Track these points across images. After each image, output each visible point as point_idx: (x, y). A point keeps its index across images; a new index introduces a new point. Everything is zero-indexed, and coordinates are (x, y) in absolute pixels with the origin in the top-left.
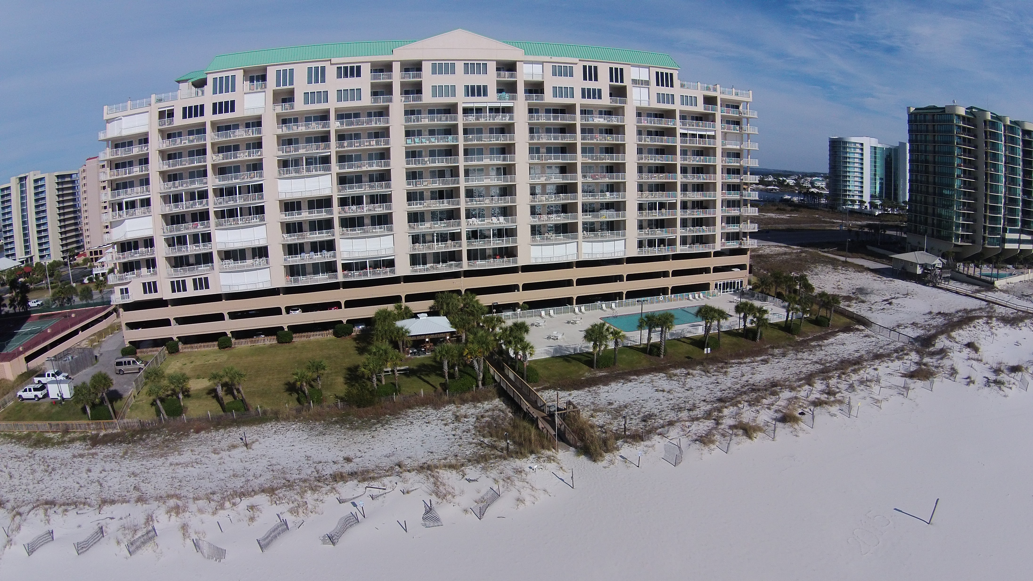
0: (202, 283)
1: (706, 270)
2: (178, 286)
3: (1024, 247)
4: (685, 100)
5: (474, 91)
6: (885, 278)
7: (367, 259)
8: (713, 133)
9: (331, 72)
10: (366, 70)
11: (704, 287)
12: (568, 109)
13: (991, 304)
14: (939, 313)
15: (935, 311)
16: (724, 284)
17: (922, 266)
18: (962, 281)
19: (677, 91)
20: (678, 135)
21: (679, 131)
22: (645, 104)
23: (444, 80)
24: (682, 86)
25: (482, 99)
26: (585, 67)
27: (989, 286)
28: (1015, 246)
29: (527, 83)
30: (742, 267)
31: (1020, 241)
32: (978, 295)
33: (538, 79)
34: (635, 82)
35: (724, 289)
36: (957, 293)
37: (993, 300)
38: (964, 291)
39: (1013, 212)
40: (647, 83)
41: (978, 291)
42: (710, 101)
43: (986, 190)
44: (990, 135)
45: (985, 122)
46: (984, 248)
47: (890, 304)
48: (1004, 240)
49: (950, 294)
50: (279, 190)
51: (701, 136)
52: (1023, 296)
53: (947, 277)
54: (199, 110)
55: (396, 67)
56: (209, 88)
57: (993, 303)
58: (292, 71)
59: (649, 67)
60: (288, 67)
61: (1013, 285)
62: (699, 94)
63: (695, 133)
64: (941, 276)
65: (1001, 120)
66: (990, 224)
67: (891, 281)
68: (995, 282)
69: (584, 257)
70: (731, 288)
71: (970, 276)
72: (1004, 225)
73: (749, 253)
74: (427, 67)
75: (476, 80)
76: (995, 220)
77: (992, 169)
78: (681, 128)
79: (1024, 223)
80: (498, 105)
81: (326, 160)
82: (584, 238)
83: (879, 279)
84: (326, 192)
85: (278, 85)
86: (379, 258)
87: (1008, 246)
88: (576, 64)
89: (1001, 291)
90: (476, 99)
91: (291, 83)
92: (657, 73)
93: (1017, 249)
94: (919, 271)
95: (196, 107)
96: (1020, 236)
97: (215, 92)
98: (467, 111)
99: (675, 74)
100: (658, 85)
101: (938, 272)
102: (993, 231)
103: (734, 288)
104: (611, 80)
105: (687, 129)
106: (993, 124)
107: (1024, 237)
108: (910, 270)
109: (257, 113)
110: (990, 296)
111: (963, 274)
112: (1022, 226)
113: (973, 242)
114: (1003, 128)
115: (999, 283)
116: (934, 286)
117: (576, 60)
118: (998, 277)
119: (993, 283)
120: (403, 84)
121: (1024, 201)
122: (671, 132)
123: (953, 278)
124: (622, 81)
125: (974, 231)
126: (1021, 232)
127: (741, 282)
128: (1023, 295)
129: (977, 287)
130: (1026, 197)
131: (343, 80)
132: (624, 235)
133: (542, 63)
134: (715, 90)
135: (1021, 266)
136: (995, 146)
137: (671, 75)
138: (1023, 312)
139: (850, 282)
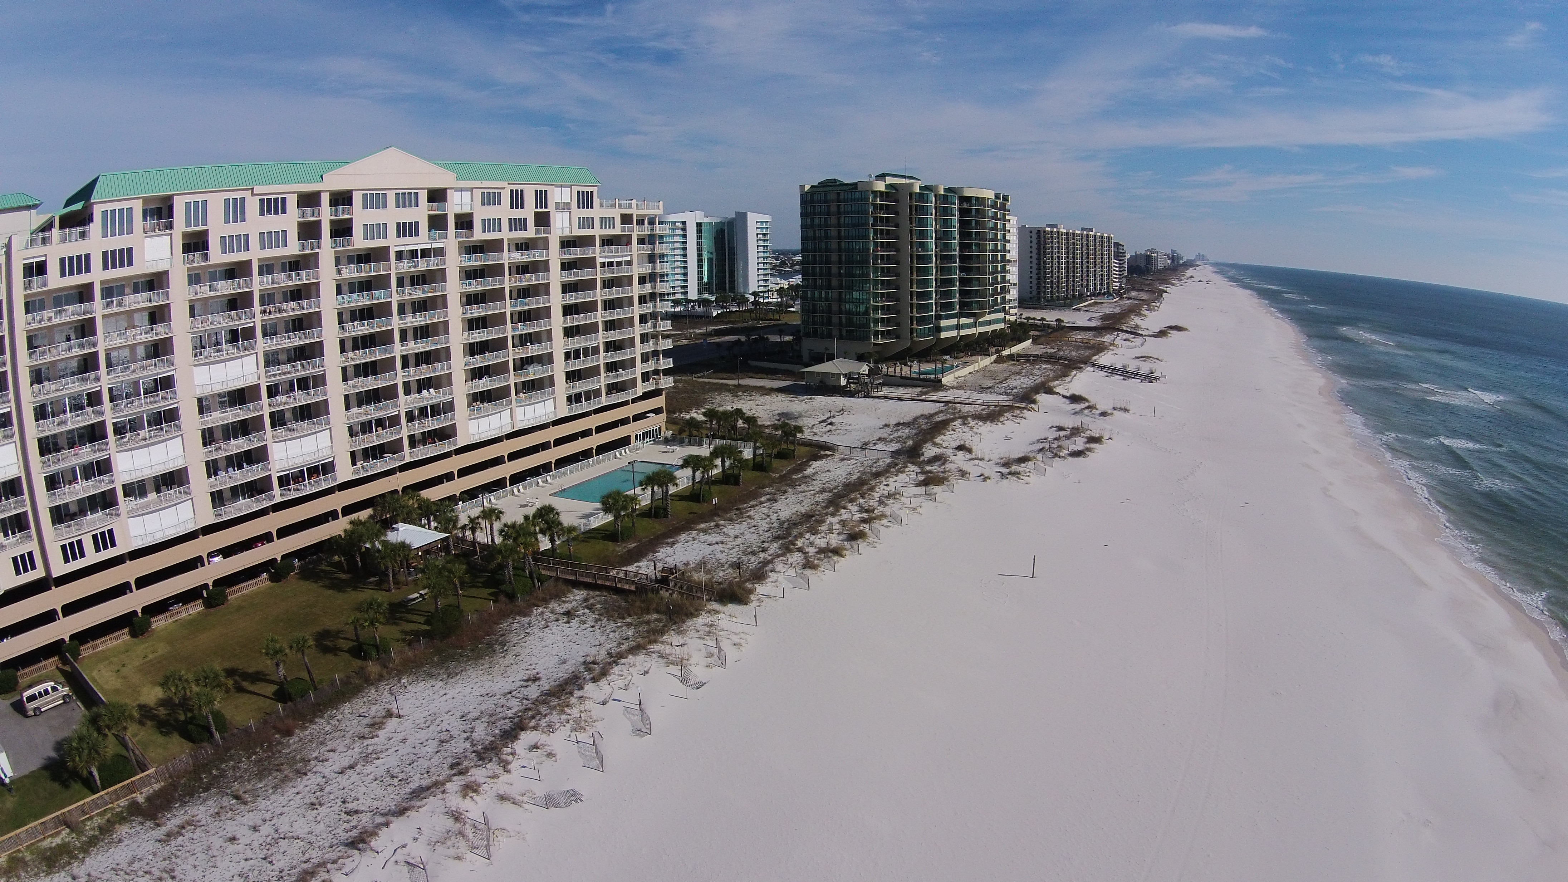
0: (105, 540)
1: (624, 422)
2: (72, 551)
3: (963, 332)
4: (607, 222)
5: (406, 229)
6: (801, 398)
7: (304, 466)
8: (628, 258)
9: (252, 205)
10: (292, 202)
11: (625, 442)
12: (495, 246)
13: (951, 405)
14: (898, 424)
15: (893, 422)
16: (643, 433)
17: (846, 375)
18: (897, 385)
19: (596, 212)
20: (598, 265)
21: (599, 260)
22: (567, 233)
23: (375, 216)
24: (601, 206)
25: (413, 239)
26: (512, 191)
27: (937, 385)
28: (954, 333)
29: (457, 216)
30: (657, 411)
31: (959, 327)
32: (928, 397)
33: (467, 210)
34: (557, 205)
35: (644, 439)
36: (899, 399)
37: (948, 399)
38: (909, 396)
39: (948, 294)
40: (569, 206)
41: (926, 393)
42: (626, 219)
43: (912, 274)
44: (916, 210)
45: (911, 194)
46: (914, 343)
47: (831, 424)
48: (939, 329)
49: (890, 402)
50: (196, 382)
51: (619, 264)
52: (982, 390)
53: (880, 384)
54: (82, 263)
55: (325, 199)
56: (95, 227)
57: (951, 402)
58: (205, 202)
59: (571, 187)
60: (200, 198)
61: (963, 378)
62: (616, 214)
63: (612, 260)
64: (872, 384)
65: (931, 191)
66: (918, 313)
67: (810, 399)
68: (943, 380)
69: (519, 426)
70: (650, 438)
71: (905, 378)
72: (936, 311)
73: (664, 393)
74: (357, 198)
75: (408, 215)
76: (926, 308)
77: (920, 249)
78: (600, 257)
79: (963, 305)
80: (428, 246)
81: (249, 334)
82: (517, 402)
83: (795, 399)
84: (250, 381)
85: (188, 225)
86: (316, 462)
87: (943, 335)
88: (504, 188)
89: (953, 388)
90: (408, 240)
91: (205, 223)
92: (579, 192)
93: (957, 336)
94: (843, 382)
95: (79, 257)
96: (958, 321)
97: (105, 235)
98: (400, 255)
99: (595, 190)
100: (579, 207)
101: (867, 380)
102: (922, 321)
103: (653, 437)
104: (536, 207)
105: (606, 257)
106: (921, 197)
107: (963, 321)
108: (831, 382)
109: (161, 269)
110: (943, 395)
111: (895, 376)
112: (960, 309)
113: (897, 337)
114: (934, 198)
115: (947, 380)
116: (867, 396)
117: (504, 184)
118: (943, 371)
119: (940, 381)
120: (333, 222)
121: (962, 280)
122: (589, 263)
123: (884, 384)
124: (546, 207)
125: (898, 325)
126: (960, 315)
127: (660, 428)
128: (982, 388)
129: (919, 389)
130: (964, 275)
131: (266, 217)
132: (553, 393)
133: (471, 190)
134: (631, 206)
135: (962, 355)
136: (923, 222)
137: (592, 192)
138: (995, 406)
139: (764, 408)
